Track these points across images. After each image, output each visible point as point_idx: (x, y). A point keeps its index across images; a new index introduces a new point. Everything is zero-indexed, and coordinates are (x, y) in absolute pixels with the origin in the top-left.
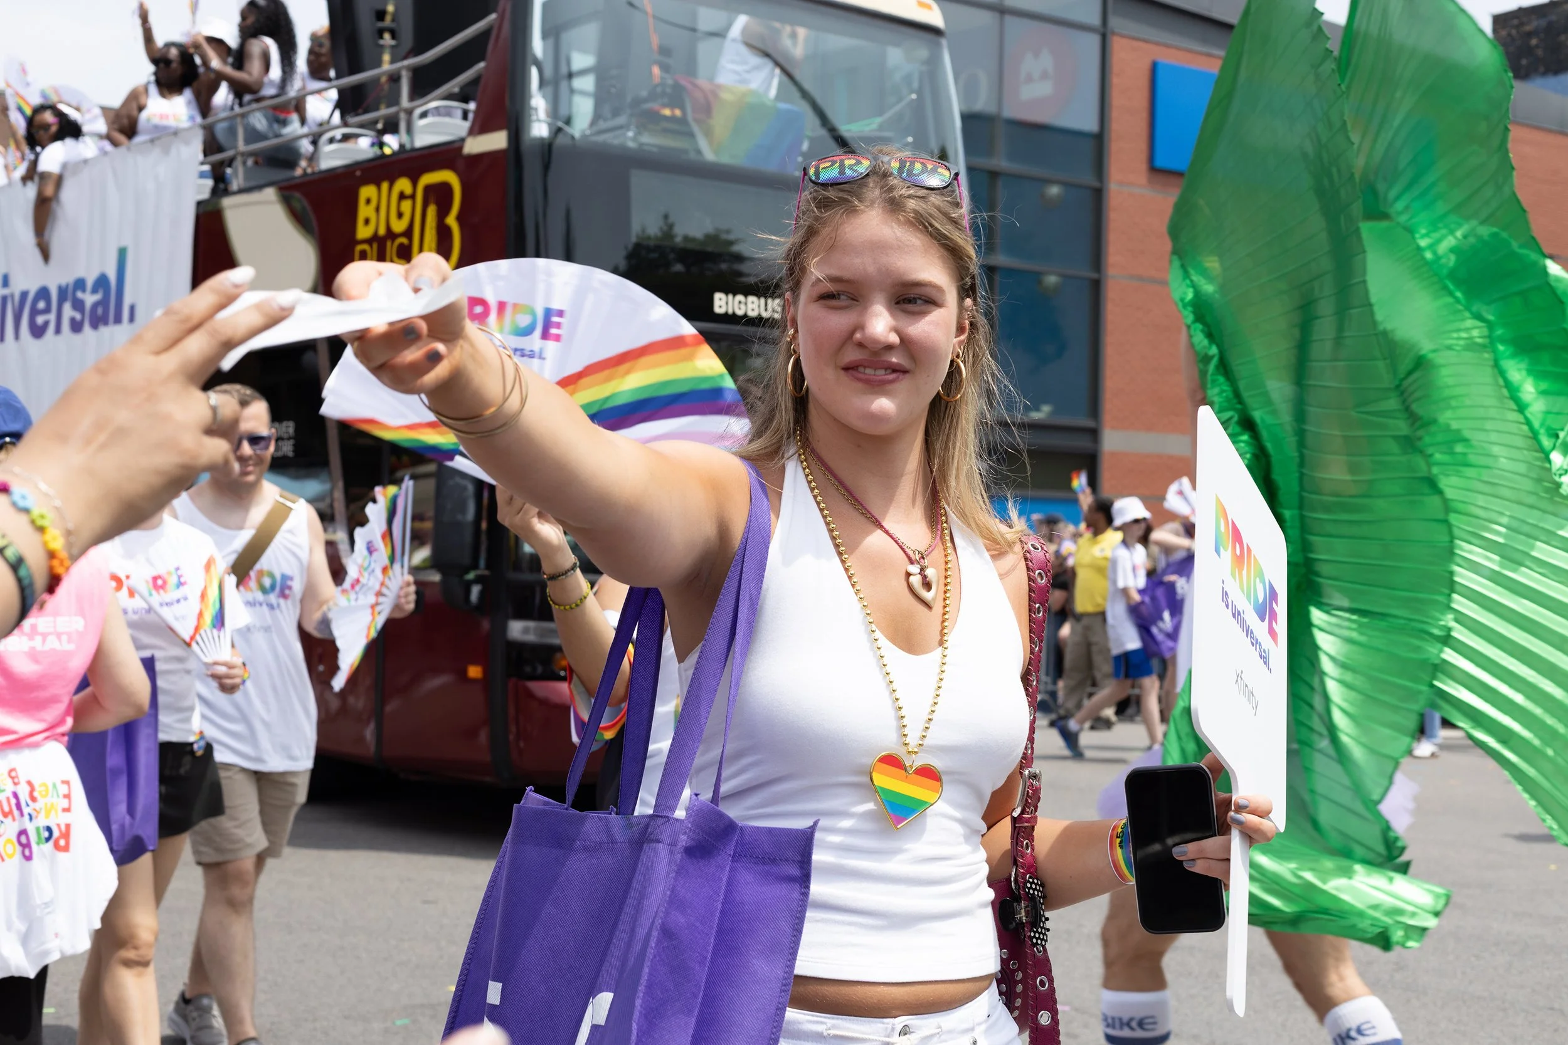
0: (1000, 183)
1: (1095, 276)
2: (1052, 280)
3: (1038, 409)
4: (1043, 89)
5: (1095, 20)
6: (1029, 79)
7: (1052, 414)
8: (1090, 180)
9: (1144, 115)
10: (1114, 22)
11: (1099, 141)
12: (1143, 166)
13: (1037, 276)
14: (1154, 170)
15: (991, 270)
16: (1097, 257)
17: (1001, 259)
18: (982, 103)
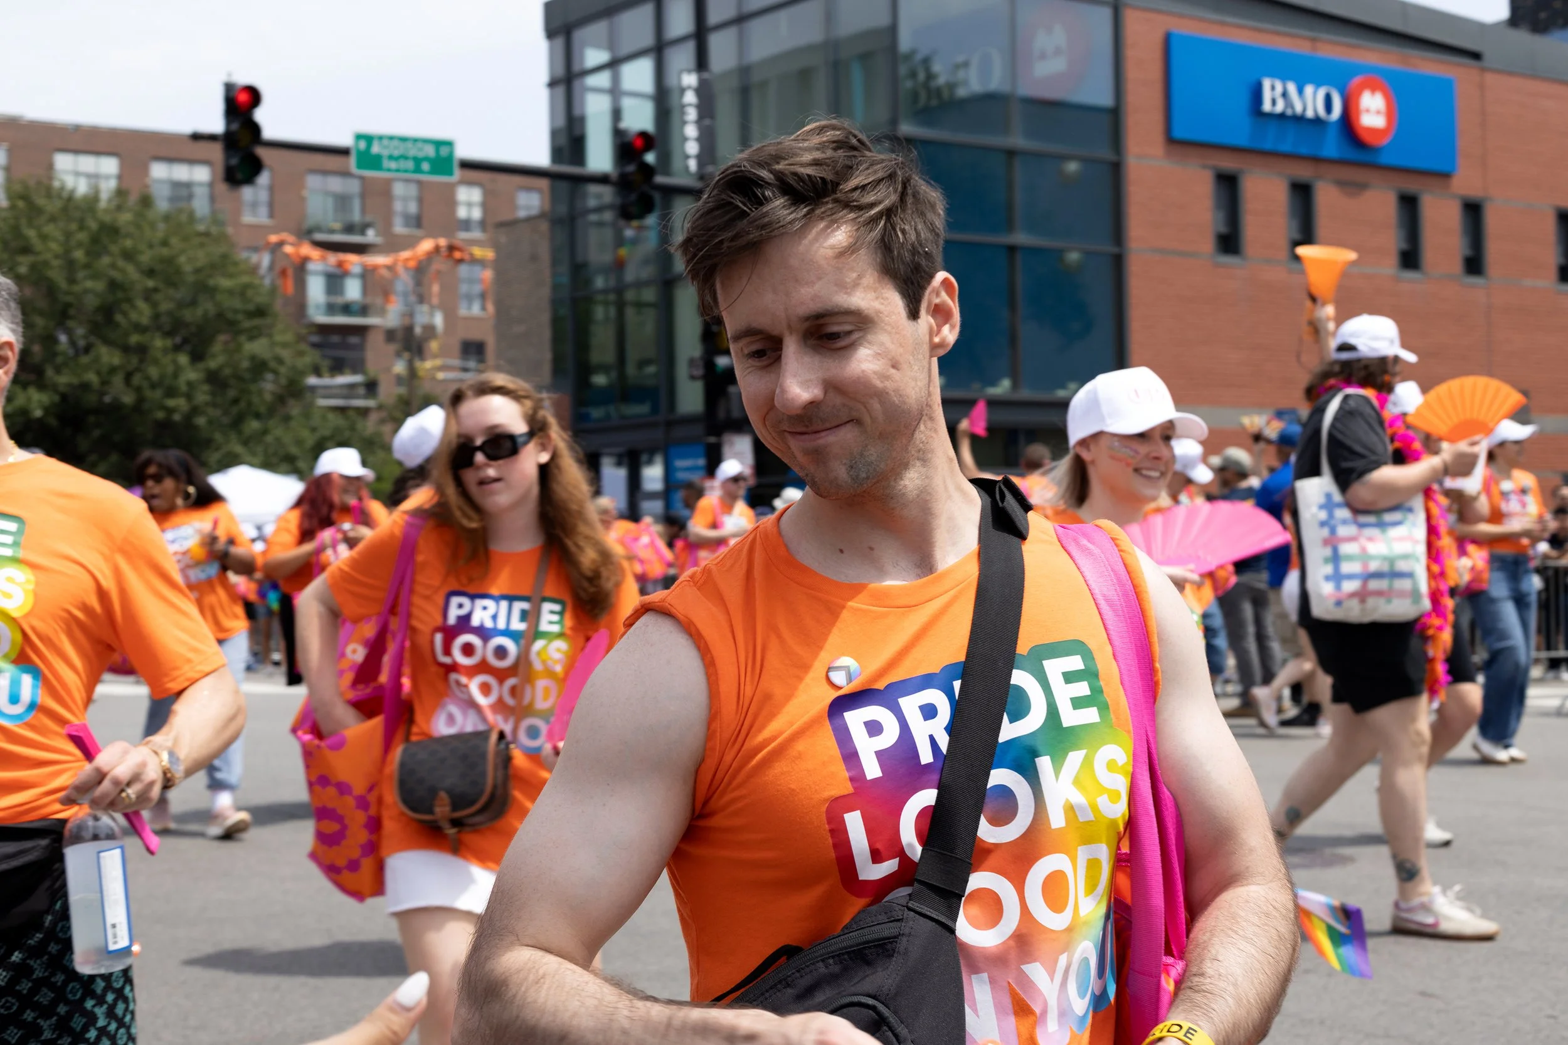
0: (1016, 161)
1: (1116, 250)
2: (1073, 257)
3: (1063, 387)
4: (1057, 65)
6: (1043, 56)
8: (1107, 154)
9: (1159, 87)
11: (1114, 116)
12: (1160, 138)
13: (1059, 253)
14: (1172, 142)
15: (1012, 249)
16: (1118, 231)
17: (1021, 238)
18: (996, 82)
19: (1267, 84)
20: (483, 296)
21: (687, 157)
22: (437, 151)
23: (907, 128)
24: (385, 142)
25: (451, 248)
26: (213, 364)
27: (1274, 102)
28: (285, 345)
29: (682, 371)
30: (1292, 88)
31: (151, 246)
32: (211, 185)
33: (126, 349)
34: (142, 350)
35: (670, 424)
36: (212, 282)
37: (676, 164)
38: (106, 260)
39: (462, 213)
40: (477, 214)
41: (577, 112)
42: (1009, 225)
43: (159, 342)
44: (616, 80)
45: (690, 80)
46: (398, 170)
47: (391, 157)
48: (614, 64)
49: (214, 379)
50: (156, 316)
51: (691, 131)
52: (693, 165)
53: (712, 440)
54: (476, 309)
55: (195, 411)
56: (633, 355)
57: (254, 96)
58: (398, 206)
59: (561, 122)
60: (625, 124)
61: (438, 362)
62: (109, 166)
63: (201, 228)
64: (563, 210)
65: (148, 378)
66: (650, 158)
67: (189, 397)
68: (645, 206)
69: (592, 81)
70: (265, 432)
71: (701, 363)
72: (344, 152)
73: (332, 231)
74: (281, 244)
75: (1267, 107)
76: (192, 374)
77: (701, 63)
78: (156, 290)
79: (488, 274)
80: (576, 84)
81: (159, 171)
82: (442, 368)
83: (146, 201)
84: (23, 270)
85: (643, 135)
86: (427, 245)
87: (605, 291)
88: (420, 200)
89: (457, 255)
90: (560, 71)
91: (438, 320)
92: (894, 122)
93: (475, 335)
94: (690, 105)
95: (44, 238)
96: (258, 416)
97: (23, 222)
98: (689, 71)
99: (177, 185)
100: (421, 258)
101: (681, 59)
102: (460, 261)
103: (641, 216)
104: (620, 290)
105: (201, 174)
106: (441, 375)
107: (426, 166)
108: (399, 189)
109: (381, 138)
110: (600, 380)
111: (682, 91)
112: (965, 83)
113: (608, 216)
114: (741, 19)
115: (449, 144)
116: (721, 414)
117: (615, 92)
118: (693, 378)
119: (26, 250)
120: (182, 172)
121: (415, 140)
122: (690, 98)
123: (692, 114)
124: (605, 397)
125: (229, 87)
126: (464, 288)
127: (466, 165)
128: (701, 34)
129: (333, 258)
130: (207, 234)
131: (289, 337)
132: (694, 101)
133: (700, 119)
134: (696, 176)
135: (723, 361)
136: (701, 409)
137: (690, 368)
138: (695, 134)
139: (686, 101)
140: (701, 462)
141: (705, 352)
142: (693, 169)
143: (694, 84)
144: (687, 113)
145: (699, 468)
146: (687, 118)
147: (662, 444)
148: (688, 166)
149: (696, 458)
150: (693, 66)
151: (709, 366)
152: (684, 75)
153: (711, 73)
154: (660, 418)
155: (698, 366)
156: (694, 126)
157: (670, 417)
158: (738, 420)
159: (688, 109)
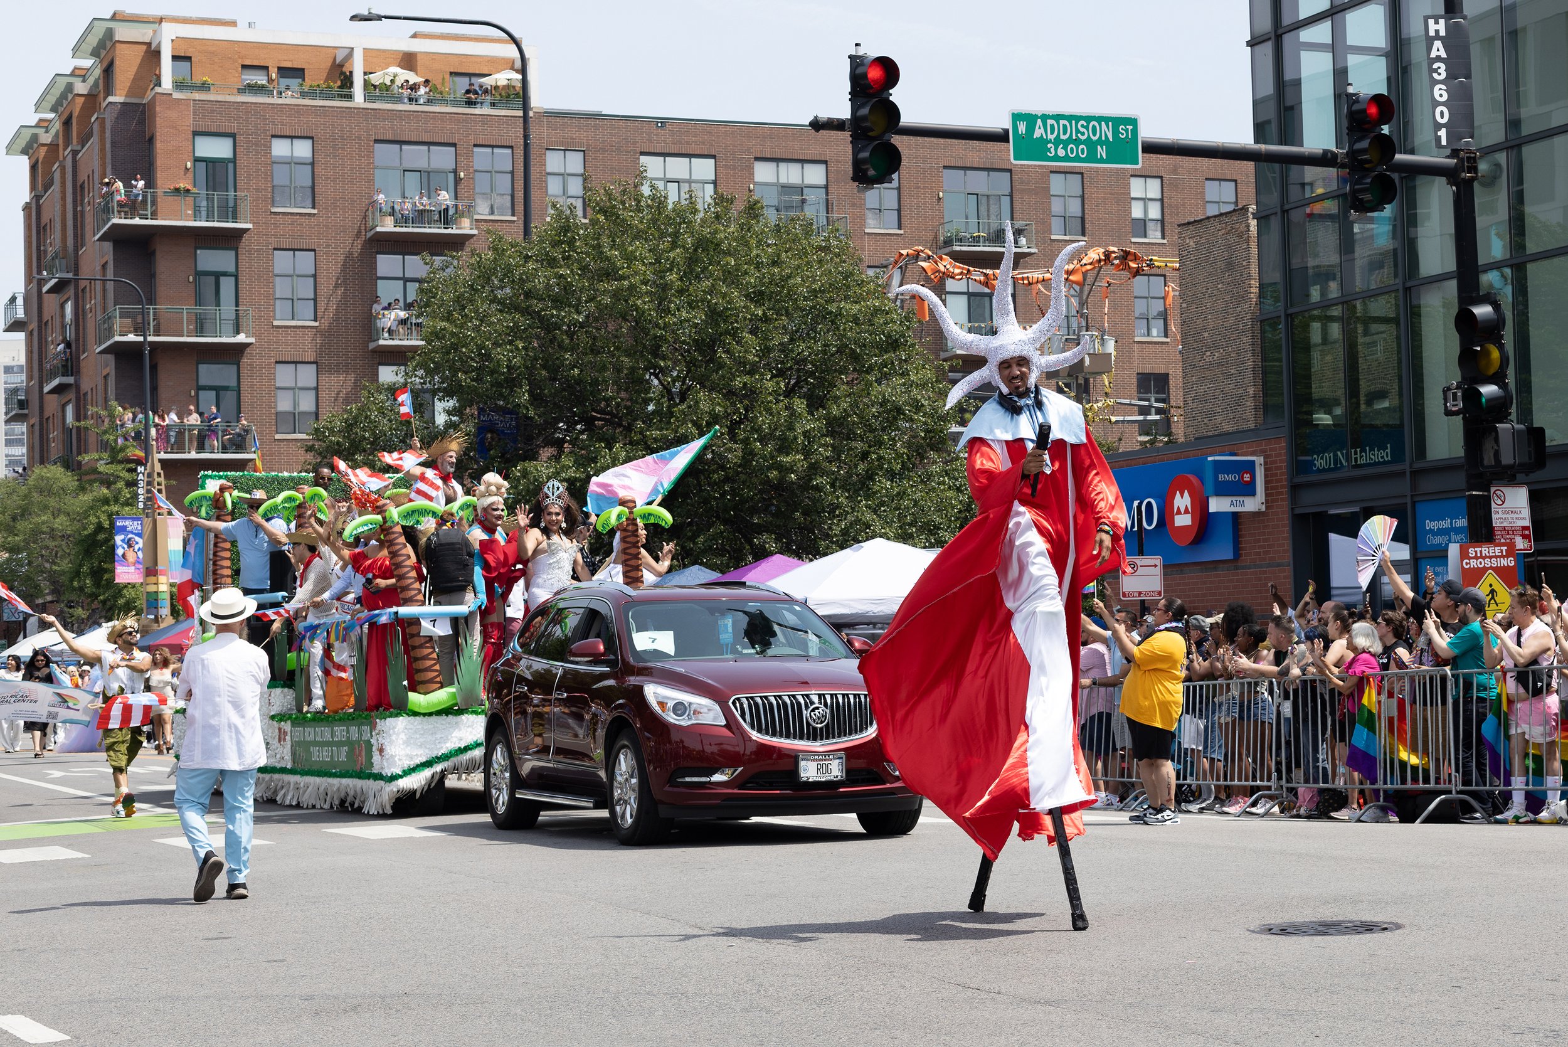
20: (1164, 316)
21: (1439, 126)
22: (1116, 132)
24: (1050, 122)
25: (1126, 256)
26: (835, 411)
28: (924, 386)
29: (1434, 404)
31: (758, 266)
32: (826, 187)
33: (730, 394)
34: (751, 394)
35: (1415, 473)
36: (833, 308)
37: (1422, 135)
38: (707, 284)
39: (1137, 212)
40: (1154, 212)
41: (1288, 76)
43: (770, 385)
44: (1338, 33)
45: (1439, 27)
46: (1066, 158)
47: (1057, 142)
48: (1333, 13)
49: (837, 428)
50: (766, 351)
51: (1440, 93)
52: (1443, 133)
53: (1475, 493)
54: (1156, 334)
55: (815, 468)
56: (1364, 387)
57: (889, 70)
58: (1056, 207)
59: (1269, 89)
60: (1351, 90)
61: (1111, 402)
62: (704, 169)
63: (818, 240)
64: (1273, 199)
65: (757, 430)
66: (1386, 129)
67: (807, 453)
68: (1384, 192)
69: (1307, 35)
70: (901, 495)
71: (1459, 394)
72: (1001, 137)
73: (976, 240)
74: (916, 257)
76: (809, 423)
77: (1450, 5)
78: (765, 319)
79: (1173, 290)
80: (1287, 38)
81: (764, 173)
82: (1113, 410)
83: (753, 210)
84: (608, 300)
85: (1377, 99)
86: (1095, 254)
87: (1326, 304)
88: (1083, 197)
89: (1133, 265)
90: (1266, 25)
91: (1110, 347)
93: (1157, 367)
94: (1438, 59)
95: (630, 258)
96: (891, 475)
97: (605, 241)
98: (1436, 18)
99: (786, 189)
100: (1089, 267)
102: (1137, 272)
103: (1378, 206)
104: (1346, 302)
105: (815, 175)
106: (1113, 419)
107: (1102, 152)
108: (1057, 184)
109: (1045, 117)
110: (1324, 419)
111: (1430, 41)
113: (1331, 207)
115: (1133, 122)
116: (1488, 459)
117: (1337, 47)
118: (1448, 413)
119: (609, 274)
120: (791, 174)
121: (1088, 119)
122: (1438, 49)
123: (1441, 71)
124: (1331, 439)
125: (856, 61)
126: (1140, 307)
127: (1151, 148)
129: (977, 275)
130: (826, 249)
131: (929, 374)
132: (1444, 55)
133: (1451, 76)
134: (1448, 152)
135: (1488, 390)
136: (1460, 452)
137: (1446, 400)
138: (1445, 97)
139: (1433, 54)
140: (1462, 522)
141: (1463, 377)
142: (1444, 142)
143: (1443, 33)
144: (1436, 71)
145: (1458, 531)
146: (1435, 75)
147: (1408, 500)
148: (1439, 139)
149: (1453, 517)
150: (1443, 13)
151: (1471, 396)
152: (1431, 22)
153: (1464, 18)
154: (1405, 466)
155: (1455, 399)
156: (1444, 87)
157: (1418, 465)
158: (1511, 467)
159: (1435, 66)
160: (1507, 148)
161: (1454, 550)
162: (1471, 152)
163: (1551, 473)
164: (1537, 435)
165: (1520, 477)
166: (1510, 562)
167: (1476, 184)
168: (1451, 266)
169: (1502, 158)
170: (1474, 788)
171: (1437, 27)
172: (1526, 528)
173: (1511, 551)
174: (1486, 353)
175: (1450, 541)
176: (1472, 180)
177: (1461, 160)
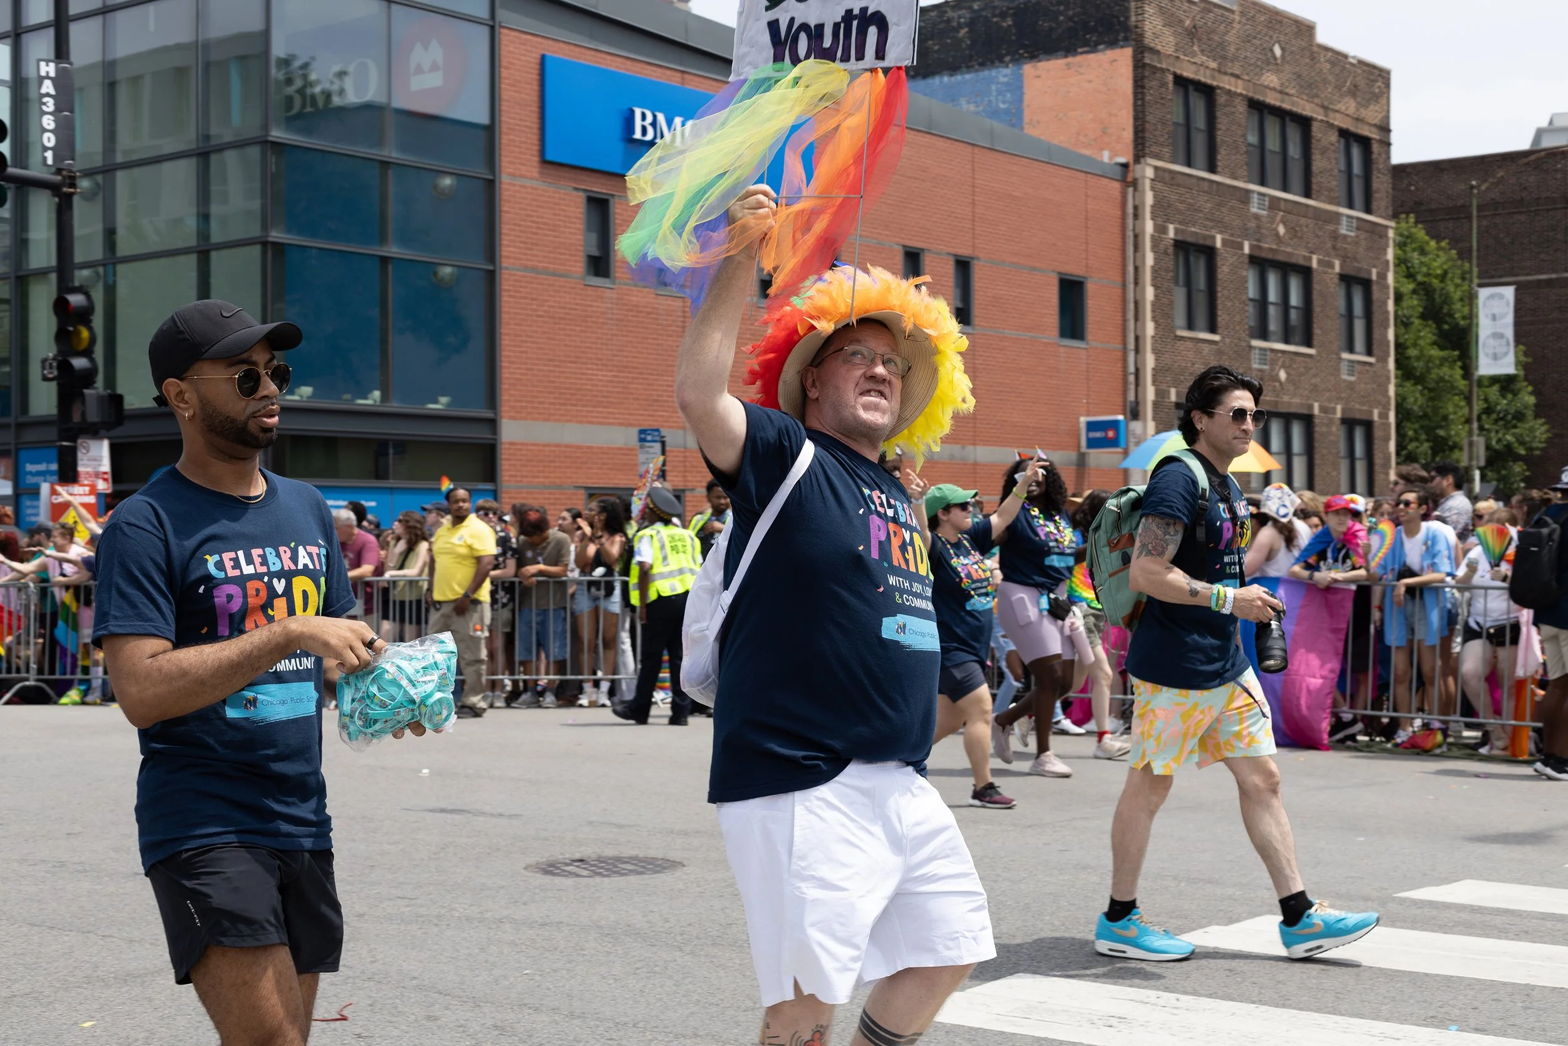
0: (390, 173)
1: (491, 268)
2: (448, 270)
3: (436, 402)
4: (434, 80)
5: (483, 13)
6: (419, 70)
7: (449, 405)
8: (482, 172)
9: (535, 108)
10: (502, 15)
11: (490, 131)
12: (536, 159)
13: (432, 267)
14: (545, 162)
15: (384, 260)
16: (491, 251)
17: (393, 250)
18: (372, 93)
19: (638, 112)
21: (46, 149)
23: (277, 134)
27: (644, 131)
29: (35, 371)
30: (661, 117)
35: (21, 426)
37: (32, 155)
42: (383, 239)
45: (49, 69)
51: (48, 122)
52: (49, 155)
53: (65, 443)
71: (55, 364)
75: (638, 135)
77: (61, 52)
92: (266, 127)
94: (48, 95)
98: (47, 61)
101: (40, 46)
111: (41, 80)
112: (342, 92)
114: (105, 11)
116: (76, 417)
118: (45, 379)
122: (48, 87)
123: (50, 105)
128: (61, 23)
132: (52, 92)
133: (58, 110)
134: (53, 170)
135: (79, 363)
136: (54, 411)
137: (44, 368)
138: (52, 126)
139: (44, 91)
140: (54, 467)
141: (60, 352)
142: (50, 161)
143: (52, 74)
144: (45, 104)
145: (51, 473)
146: (44, 108)
147: (12, 447)
148: (45, 159)
149: (49, 462)
150: (52, 56)
151: (64, 367)
152: (43, 64)
153: (71, 64)
154: (10, 420)
155: (51, 367)
156: (51, 118)
157: (22, 419)
158: (94, 424)
159: (45, 100)
160: (103, 172)
161: (45, 488)
162: (71, 171)
163: (128, 431)
164: (117, 400)
165: (103, 432)
166: (92, 499)
167: (76, 199)
168: (54, 262)
169: (99, 178)
170: (46, 677)
171: (47, 69)
172: (106, 473)
173: (93, 491)
174: (78, 333)
175: (45, 481)
176: (71, 195)
177: (64, 177)
